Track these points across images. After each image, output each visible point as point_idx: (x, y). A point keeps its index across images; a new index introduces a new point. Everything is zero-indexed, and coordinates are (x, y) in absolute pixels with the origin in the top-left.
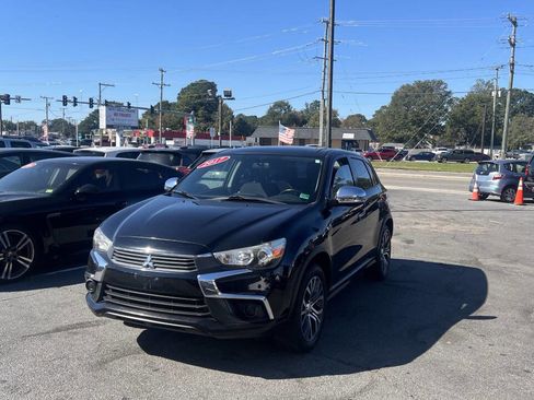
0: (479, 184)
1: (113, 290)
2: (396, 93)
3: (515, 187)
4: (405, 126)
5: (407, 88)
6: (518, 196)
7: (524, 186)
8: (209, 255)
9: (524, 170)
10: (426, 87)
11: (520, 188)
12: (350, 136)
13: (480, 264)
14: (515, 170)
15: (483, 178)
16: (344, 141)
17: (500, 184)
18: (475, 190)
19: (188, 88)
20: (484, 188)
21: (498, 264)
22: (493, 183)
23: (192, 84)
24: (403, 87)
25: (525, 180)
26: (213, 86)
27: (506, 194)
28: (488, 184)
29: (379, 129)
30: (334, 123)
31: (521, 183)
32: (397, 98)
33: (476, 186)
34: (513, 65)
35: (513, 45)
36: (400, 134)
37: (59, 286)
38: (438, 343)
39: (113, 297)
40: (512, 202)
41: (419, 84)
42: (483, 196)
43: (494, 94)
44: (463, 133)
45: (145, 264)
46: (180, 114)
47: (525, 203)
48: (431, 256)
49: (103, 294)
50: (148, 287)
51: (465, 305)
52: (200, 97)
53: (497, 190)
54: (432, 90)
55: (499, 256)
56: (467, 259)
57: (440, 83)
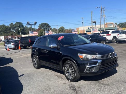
6: (19, 48)
7: (20, 45)
9: (19, 42)
11: (19, 46)
15: (9, 45)
17: (14, 46)
27: (16, 48)
28: (11, 46)
31: (19, 45)
33: (8, 47)
45: (109, 57)
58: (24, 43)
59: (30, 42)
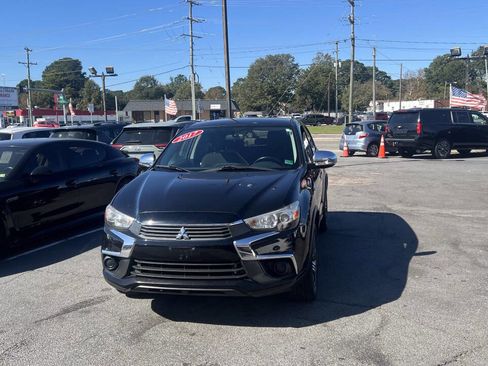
0: (348, 143)
1: (142, 265)
2: (252, 67)
3: (377, 143)
4: (261, 96)
5: (261, 62)
6: (381, 151)
7: (385, 142)
8: (240, 222)
9: (383, 129)
10: (277, 61)
11: (382, 144)
12: (217, 107)
13: (390, 209)
14: (376, 129)
15: (351, 138)
16: (212, 111)
17: (365, 142)
18: (345, 148)
19: (52, 66)
20: (352, 146)
21: (405, 208)
22: (359, 141)
23: (56, 63)
24: (257, 61)
25: (386, 137)
26: (76, 65)
27: (371, 150)
28: (355, 143)
29: (240, 99)
30: (200, 95)
31: (382, 140)
32: (252, 70)
33: (345, 144)
34: (353, 39)
35: (353, 22)
36: (258, 103)
37: (32, 270)
38: (409, 278)
39: (143, 271)
40: (377, 156)
41: (270, 57)
42: (351, 153)
43: (335, 65)
44: (309, 101)
45: (179, 236)
46: (44, 92)
47: (386, 156)
48: (348, 207)
49: (131, 269)
50: (184, 257)
51: (405, 245)
52: (64, 75)
53: (363, 147)
54: (282, 63)
55: (400, 202)
56: (379, 206)
57: (288, 56)
58: (399, 136)
59: (419, 132)
